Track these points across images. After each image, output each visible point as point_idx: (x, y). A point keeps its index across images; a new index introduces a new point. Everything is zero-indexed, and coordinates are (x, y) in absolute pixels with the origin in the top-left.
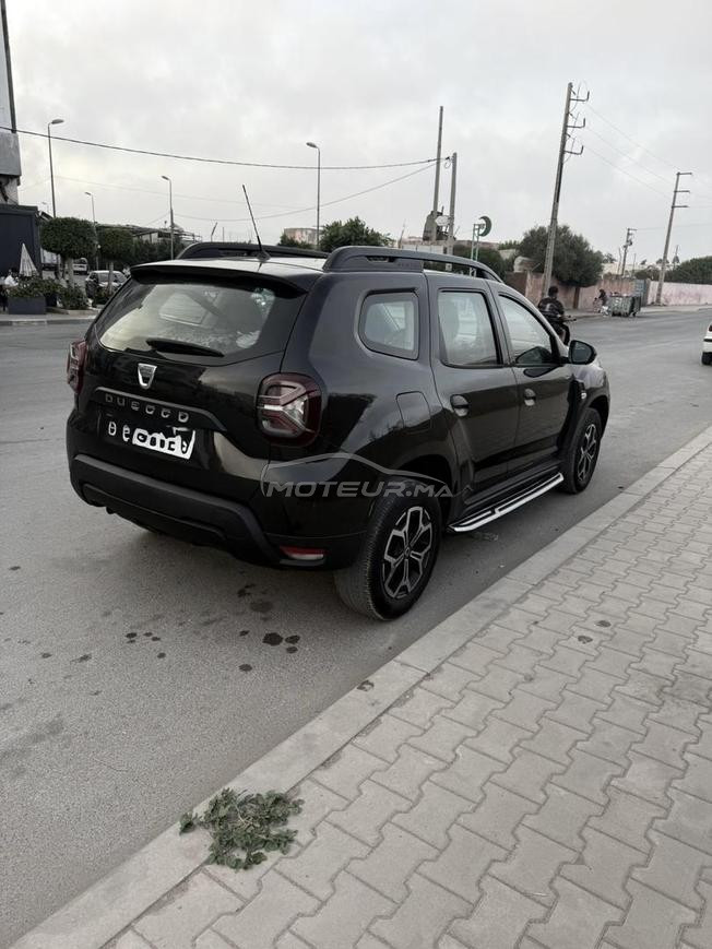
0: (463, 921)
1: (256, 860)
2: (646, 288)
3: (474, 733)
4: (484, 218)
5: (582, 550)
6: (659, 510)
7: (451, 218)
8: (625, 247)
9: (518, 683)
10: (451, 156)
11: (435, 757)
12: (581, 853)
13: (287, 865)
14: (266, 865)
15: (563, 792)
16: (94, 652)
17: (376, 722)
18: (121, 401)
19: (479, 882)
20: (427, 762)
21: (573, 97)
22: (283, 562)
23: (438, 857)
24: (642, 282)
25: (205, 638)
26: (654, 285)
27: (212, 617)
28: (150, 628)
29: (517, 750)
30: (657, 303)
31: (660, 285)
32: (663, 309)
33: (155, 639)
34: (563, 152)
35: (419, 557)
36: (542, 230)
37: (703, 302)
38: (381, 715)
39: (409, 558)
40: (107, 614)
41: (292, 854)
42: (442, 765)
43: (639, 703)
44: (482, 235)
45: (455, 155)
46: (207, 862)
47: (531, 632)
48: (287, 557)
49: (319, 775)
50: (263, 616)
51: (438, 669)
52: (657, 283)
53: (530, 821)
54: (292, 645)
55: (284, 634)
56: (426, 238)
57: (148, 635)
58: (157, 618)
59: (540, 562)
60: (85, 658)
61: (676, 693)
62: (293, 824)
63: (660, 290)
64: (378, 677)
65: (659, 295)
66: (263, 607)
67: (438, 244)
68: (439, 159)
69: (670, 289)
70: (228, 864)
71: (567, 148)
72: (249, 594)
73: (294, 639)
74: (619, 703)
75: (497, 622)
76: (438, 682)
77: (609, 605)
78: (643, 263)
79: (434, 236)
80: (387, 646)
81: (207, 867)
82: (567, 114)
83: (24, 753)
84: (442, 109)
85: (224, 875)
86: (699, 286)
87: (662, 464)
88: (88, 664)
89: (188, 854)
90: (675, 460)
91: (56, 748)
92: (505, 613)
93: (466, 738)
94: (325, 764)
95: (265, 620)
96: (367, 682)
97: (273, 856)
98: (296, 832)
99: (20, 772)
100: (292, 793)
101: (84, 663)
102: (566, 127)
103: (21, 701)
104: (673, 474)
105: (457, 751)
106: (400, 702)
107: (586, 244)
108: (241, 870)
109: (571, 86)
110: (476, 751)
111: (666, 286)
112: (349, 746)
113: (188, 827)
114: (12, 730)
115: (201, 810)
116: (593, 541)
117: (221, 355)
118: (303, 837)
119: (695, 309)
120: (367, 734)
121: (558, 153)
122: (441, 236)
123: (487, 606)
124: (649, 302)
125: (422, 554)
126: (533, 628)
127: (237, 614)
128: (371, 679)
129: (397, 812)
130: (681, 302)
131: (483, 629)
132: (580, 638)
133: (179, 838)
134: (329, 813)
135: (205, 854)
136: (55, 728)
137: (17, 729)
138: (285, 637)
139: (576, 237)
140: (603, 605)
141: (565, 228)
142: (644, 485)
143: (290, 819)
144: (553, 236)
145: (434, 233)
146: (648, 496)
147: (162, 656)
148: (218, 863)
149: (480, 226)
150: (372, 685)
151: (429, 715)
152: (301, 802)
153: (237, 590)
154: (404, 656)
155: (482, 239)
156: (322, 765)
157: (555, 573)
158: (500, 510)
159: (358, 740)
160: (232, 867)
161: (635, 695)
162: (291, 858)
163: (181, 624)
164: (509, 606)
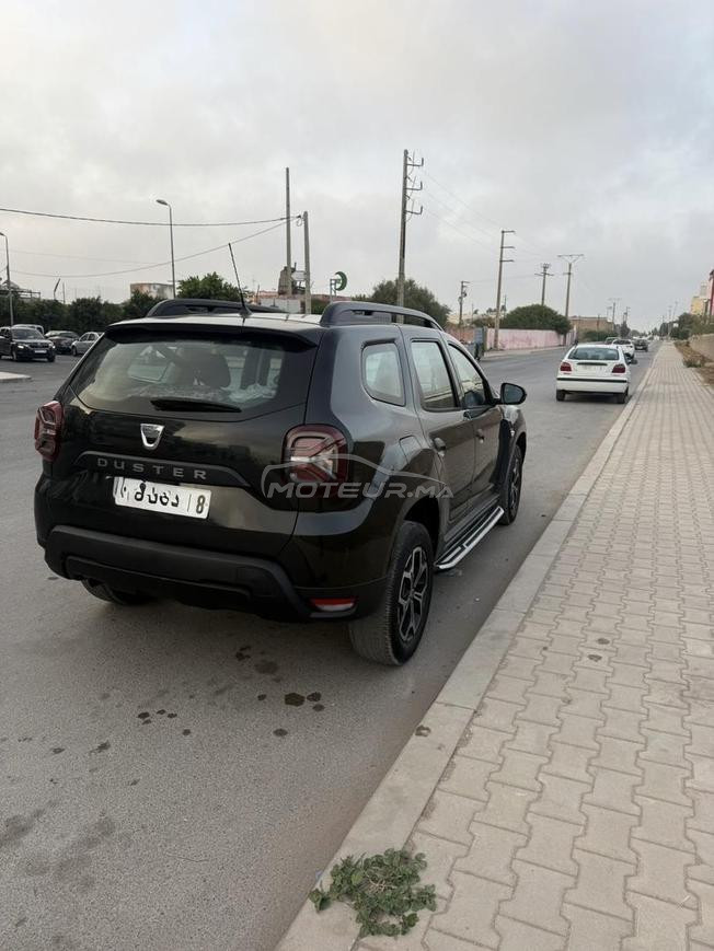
0: (631, 939)
1: (410, 923)
2: (484, 335)
3: (547, 760)
4: (339, 273)
5: (548, 577)
6: (592, 533)
7: (307, 273)
8: (461, 298)
9: (560, 707)
10: (302, 215)
11: (523, 789)
12: (696, 854)
13: (441, 921)
14: (421, 924)
15: (653, 802)
16: (110, 738)
17: (450, 765)
18: (119, 465)
19: (625, 899)
20: (519, 794)
21: (409, 162)
22: (314, 615)
23: (576, 883)
24: (480, 329)
25: (223, 708)
26: (491, 332)
27: (221, 686)
28: (159, 705)
29: (592, 769)
30: (495, 348)
31: (496, 331)
32: (499, 354)
33: (171, 716)
34: (404, 212)
35: (420, 597)
36: (390, 283)
37: (533, 345)
38: (452, 757)
39: (414, 599)
40: (105, 697)
41: (440, 908)
42: (535, 795)
43: (670, 709)
44: (339, 289)
45: (306, 214)
46: (361, 935)
47: (545, 657)
48: (319, 611)
49: (423, 825)
50: (274, 677)
51: (482, 705)
52: (493, 330)
53: (638, 832)
54: (315, 703)
55: (303, 692)
56: (281, 293)
57: (162, 712)
58: (162, 694)
59: (519, 591)
60: (104, 747)
61: (695, 695)
62: (426, 879)
63: (496, 336)
64: (430, 721)
65: (496, 341)
66: (268, 668)
67: (294, 298)
68: (288, 218)
69: (504, 334)
70: (384, 933)
71: (408, 209)
72: (248, 657)
73: (315, 697)
74: (654, 713)
75: (511, 652)
76: (488, 717)
77: (598, 623)
78: (476, 312)
79: (290, 289)
80: (409, 691)
81: (363, 940)
82: (405, 178)
83: (83, 861)
84: (288, 170)
85: (385, 944)
86: (529, 331)
87: (572, 492)
88: (109, 752)
89: (337, 930)
90: (581, 486)
91: (117, 850)
92: (514, 644)
93: (541, 766)
94: (425, 814)
95: (278, 680)
96: (422, 728)
97: (424, 914)
98: (433, 886)
99: (88, 883)
100: (408, 849)
101: (105, 752)
102: (405, 189)
103: (53, 804)
104: (586, 500)
105: (540, 779)
106: (463, 741)
107: (432, 297)
108: (400, 936)
109: (406, 152)
110: (556, 776)
111: (500, 331)
112: (437, 792)
113: (323, 903)
114: (57, 838)
115: (325, 883)
116: (553, 566)
117: (238, 410)
118: (442, 890)
119: (528, 352)
120: (449, 778)
121: (400, 213)
122: (296, 290)
123: (493, 638)
124: (488, 347)
125: (421, 594)
126: (544, 653)
127: (247, 678)
128: (425, 723)
129: (519, 848)
130: (515, 346)
131: (502, 661)
132: (591, 657)
133: (318, 917)
134: (455, 862)
135: (355, 928)
136: (106, 828)
137: (62, 836)
138: (306, 696)
139: (422, 291)
140: (593, 625)
141: (411, 282)
142: (567, 511)
143: (420, 874)
144: (401, 290)
145: (290, 286)
146: (576, 522)
147: (187, 732)
148: (373, 934)
149: (337, 281)
150: (428, 729)
151: (496, 750)
152: (422, 855)
153: (234, 653)
154: (442, 697)
155: (339, 293)
156: (422, 814)
157: (536, 600)
158: (468, 545)
159: (443, 785)
160: (389, 935)
161: (662, 702)
162: (441, 913)
163: (191, 697)
164: (514, 635)
